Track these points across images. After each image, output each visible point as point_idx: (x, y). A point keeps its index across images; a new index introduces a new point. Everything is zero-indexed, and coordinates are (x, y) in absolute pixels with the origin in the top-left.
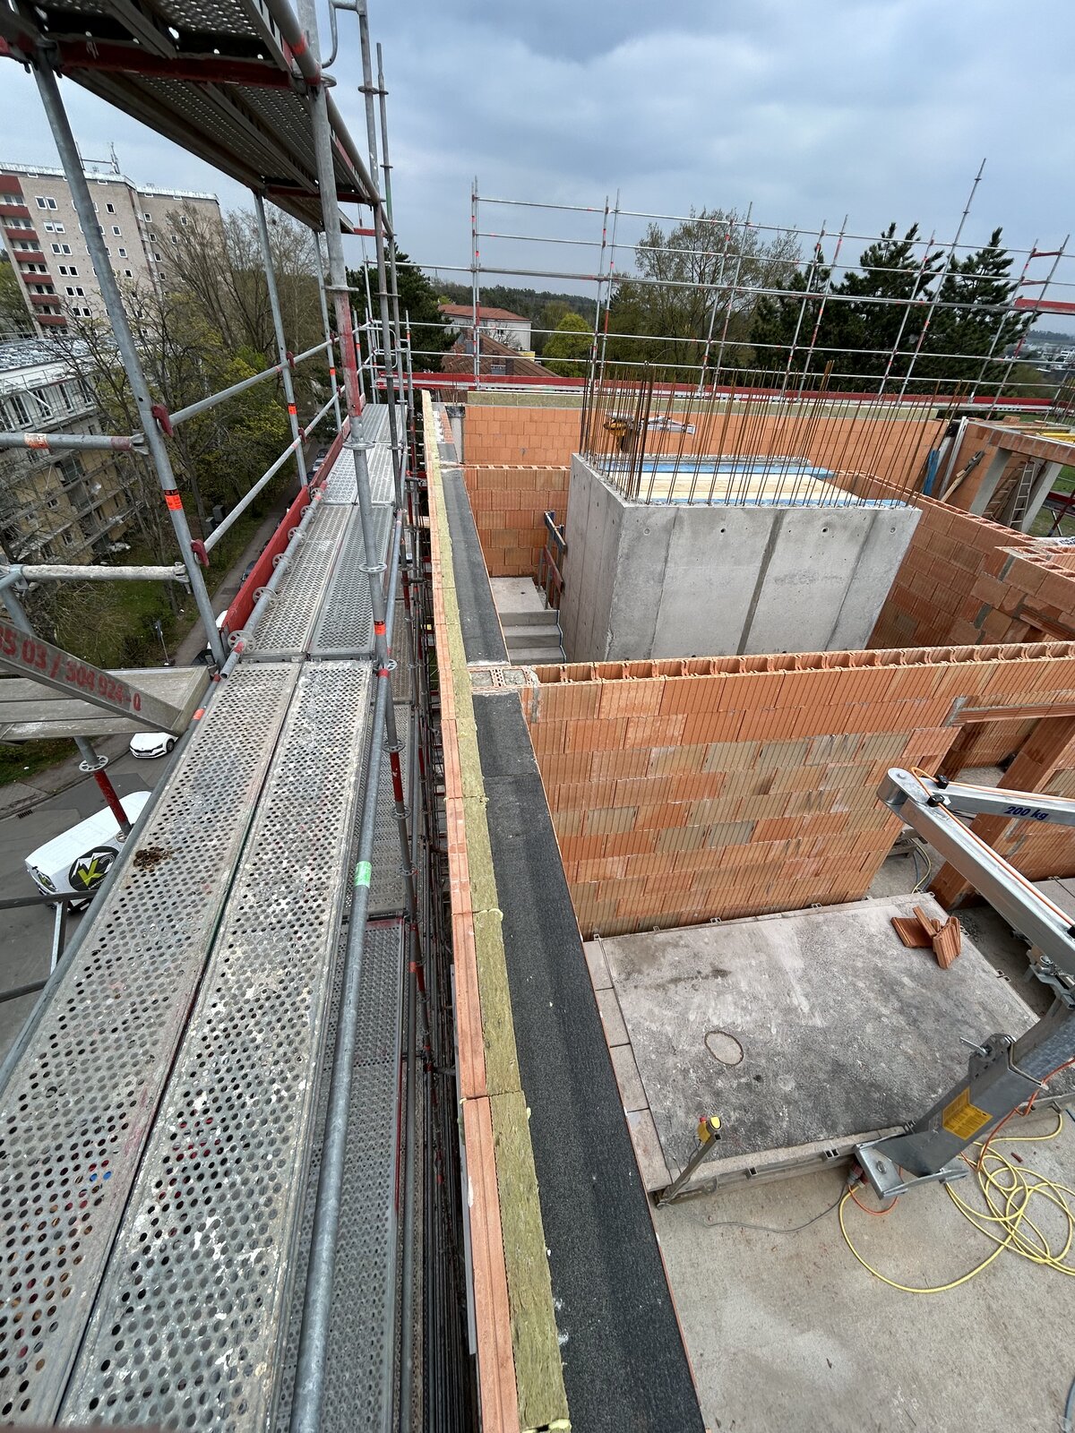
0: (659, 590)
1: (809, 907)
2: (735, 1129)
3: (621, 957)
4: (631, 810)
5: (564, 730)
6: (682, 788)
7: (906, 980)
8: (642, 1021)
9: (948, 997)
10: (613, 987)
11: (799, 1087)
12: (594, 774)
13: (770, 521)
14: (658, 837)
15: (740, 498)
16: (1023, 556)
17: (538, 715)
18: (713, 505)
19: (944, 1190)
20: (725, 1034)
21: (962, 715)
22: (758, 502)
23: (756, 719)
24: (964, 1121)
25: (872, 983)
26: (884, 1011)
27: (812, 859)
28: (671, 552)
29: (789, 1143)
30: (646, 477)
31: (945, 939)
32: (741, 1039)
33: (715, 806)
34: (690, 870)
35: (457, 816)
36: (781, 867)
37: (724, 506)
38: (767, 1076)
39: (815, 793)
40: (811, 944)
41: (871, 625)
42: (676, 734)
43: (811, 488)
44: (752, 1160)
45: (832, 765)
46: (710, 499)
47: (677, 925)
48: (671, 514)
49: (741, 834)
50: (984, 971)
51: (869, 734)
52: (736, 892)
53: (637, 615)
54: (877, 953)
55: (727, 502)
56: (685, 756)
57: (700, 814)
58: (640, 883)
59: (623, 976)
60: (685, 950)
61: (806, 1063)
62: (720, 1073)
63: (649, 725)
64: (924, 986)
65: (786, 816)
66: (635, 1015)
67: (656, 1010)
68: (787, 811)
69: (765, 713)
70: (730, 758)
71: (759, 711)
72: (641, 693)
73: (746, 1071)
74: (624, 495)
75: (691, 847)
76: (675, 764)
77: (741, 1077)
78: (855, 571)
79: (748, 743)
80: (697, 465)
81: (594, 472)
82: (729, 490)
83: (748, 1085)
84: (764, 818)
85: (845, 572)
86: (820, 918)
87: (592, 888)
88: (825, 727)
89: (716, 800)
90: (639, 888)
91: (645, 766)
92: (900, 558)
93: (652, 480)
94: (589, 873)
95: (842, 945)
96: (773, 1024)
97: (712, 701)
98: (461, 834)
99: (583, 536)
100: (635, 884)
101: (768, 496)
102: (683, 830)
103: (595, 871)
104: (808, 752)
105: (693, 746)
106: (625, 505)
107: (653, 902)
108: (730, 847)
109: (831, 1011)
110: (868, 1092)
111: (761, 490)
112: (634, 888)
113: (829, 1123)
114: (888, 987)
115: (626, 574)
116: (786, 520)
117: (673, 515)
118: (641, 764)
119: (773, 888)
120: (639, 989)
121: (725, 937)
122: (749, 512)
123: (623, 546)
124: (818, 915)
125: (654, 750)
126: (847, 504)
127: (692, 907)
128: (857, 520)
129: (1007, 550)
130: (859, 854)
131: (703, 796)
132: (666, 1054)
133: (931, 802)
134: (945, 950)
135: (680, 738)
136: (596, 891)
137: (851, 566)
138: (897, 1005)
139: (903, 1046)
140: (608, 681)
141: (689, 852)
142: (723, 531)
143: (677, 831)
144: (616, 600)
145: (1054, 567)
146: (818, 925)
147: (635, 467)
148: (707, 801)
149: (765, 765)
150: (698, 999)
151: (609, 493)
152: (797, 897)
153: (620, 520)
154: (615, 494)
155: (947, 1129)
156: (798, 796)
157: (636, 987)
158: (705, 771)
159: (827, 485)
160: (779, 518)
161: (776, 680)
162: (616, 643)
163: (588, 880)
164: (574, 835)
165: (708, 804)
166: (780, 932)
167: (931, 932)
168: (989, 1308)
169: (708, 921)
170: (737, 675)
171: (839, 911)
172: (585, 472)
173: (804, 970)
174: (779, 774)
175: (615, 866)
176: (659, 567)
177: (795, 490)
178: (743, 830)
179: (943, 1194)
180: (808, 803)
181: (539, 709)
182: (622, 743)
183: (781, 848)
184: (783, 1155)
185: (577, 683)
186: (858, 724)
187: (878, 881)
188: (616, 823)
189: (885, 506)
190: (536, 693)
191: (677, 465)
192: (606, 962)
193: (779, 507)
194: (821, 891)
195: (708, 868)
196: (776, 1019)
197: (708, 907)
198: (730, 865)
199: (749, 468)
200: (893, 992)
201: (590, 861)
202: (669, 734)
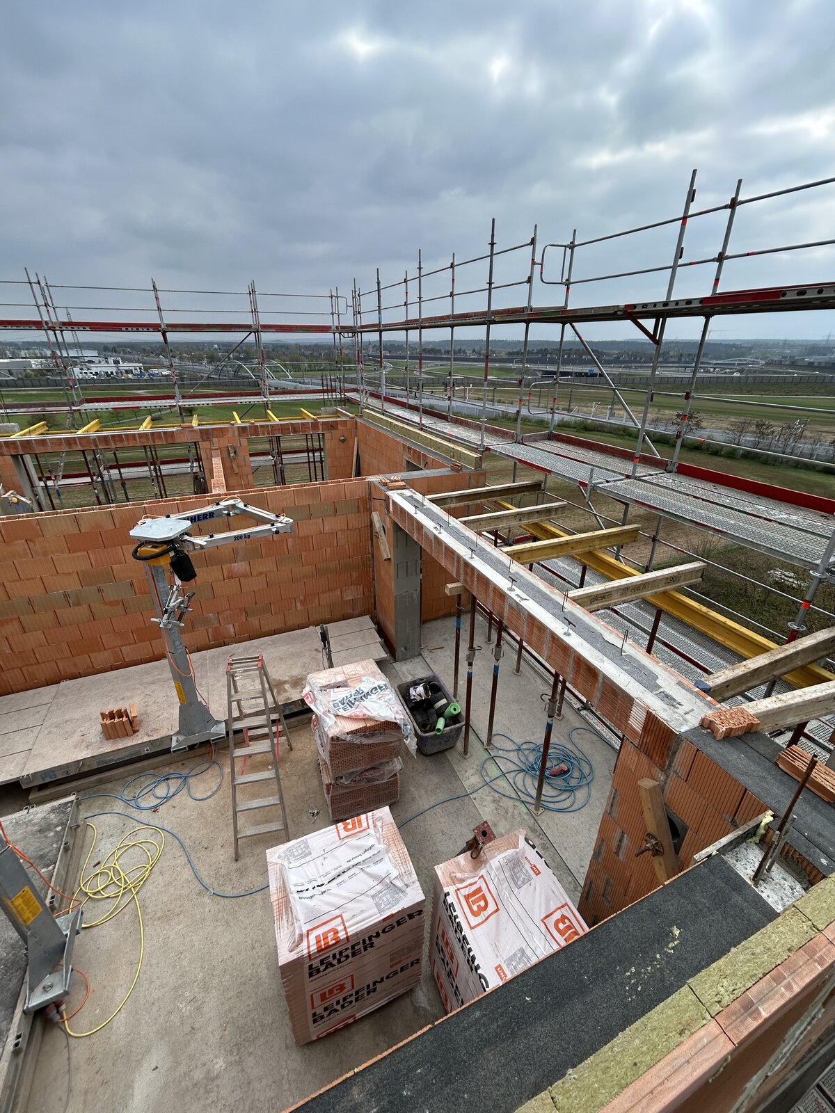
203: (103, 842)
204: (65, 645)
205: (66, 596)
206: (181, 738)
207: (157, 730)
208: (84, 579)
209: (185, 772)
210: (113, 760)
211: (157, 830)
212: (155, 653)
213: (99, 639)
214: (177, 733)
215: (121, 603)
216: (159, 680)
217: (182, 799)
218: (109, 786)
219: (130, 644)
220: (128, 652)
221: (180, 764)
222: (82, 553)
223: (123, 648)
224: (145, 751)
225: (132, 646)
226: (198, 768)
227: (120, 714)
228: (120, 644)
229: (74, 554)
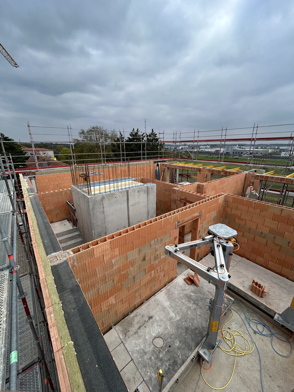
0: (104, 215)
1: (166, 285)
2: (169, 369)
3: (122, 329)
4: (112, 281)
5: (85, 265)
6: (124, 268)
7: (192, 294)
8: (134, 349)
9: (201, 293)
10: (122, 342)
11: (180, 342)
12: (98, 275)
13: (126, 193)
14: (122, 285)
15: (117, 189)
16: (177, 189)
17: (75, 264)
18: (111, 192)
19: (220, 349)
20: (157, 337)
21: (178, 226)
22: (122, 189)
23: (136, 242)
24: (214, 327)
25: (186, 299)
26: (191, 305)
27: (162, 272)
28: (104, 205)
29: (183, 363)
30: (92, 188)
31: (195, 279)
32: (162, 336)
33: (134, 269)
34: (133, 290)
35: (50, 313)
36: (155, 278)
37: (114, 192)
38: (172, 344)
39: (156, 255)
40: (170, 296)
41: (155, 210)
42: (117, 254)
43: (132, 183)
44: (176, 376)
45: (157, 247)
46: (110, 191)
47: (135, 309)
48: (101, 196)
49: (143, 274)
50: (205, 283)
51: (162, 237)
52: (147, 290)
53: (100, 223)
54: (184, 290)
55: (114, 190)
56: (122, 259)
57: (131, 273)
58: (121, 301)
59: (124, 336)
60: (140, 316)
61: (179, 333)
62: (160, 352)
63: (109, 254)
64: (196, 293)
65: (152, 264)
66: (131, 348)
67: (137, 342)
68: (152, 262)
69: (138, 240)
70: (133, 255)
71: (136, 240)
72: (104, 247)
73: (166, 346)
74: (88, 194)
75: (131, 283)
76: (120, 262)
77: (165, 349)
78: (147, 199)
79: (136, 249)
80: (105, 183)
81: (78, 190)
82: (114, 188)
83: (168, 350)
84: (147, 267)
85: (146, 200)
86: (169, 287)
87: (107, 311)
88: (152, 238)
89: (134, 267)
90: (121, 303)
91: (112, 266)
92: (156, 194)
93: (94, 189)
94: (105, 306)
95: (176, 292)
96: (168, 326)
97: (124, 242)
98: (53, 320)
99: (79, 206)
100: (119, 302)
101: (123, 187)
102: (128, 280)
103: (106, 305)
104: (151, 246)
105: (123, 255)
106: (89, 197)
107: (126, 305)
108: (142, 278)
109: (180, 313)
110: (195, 332)
111: (121, 186)
112: (120, 304)
113: (190, 348)
114: (189, 298)
115: (93, 214)
116: (129, 192)
117: (102, 197)
118: (110, 266)
119: (156, 284)
120: (130, 338)
121: (149, 305)
122: (120, 192)
123: (91, 207)
124: (168, 287)
125: (113, 261)
126: (141, 186)
127: (138, 301)
128: (144, 189)
129: (174, 188)
130: (171, 266)
131: (130, 268)
132: (143, 356)
133: (176, 252)
134: (197, 282)
135: (119, 254)
136: (109, 311)
137: (147, 198)
138: (192, 302)
139: (198, 313)
140: (94, 246)
141: (131, 285)
142: (115, 198)
143: (126, 281)
144: (92, 221)
145: (183, 190)
146: (169, 290)
147: (89, 186)
148: (131, 269)
149: (142, 253)
150: (147, 330)
151: (83, 195)
152: (162, 284)
153: (88, 201)
154: (85, 194)
155: (212, 331)
156: (152, 258)
157: (129, 337)
158: (128, 261)
159: (135, 182)
160: (127, 192)
161: (137, 231)
162: (96, 233)
163: (105, 309)
164: (97, 296)
165: (132, 269)
166: (161, 296)
167: (192, 278)
168: (240, 377)
169: (143, 303)
170: (128, 233)
171: (173, 283)
172: (76, 190)
173: (170, 305)
174: (146, 254)
175: (112, 300)
176: (102, 210)
177: (129, 185)
178: (143, 272)
179: (220, 350)
180: (155, 259)
181: (75, 262)
182: (103, 262)
183: (154, 273)
184: (183, 368)
185: (85, 250)
186: (159, 235)
187: (178, 271)
188: (108, 286)
189: (149, 185)
190: (73, 258)
191: (100, 184)
192: (118, 334)
193: (127, 190)
194: (167, 280)
195: (138, 287)
196: (168, 323)
197: (142, 299)
198: (143, 284)
199: (117, 181)
200: (191, 299)
201: (104, 302)
202: (116, 255)
203: (234, 323)
204: (251, 248)
205: (262, 233)
206: (280, 319)
207: (271, 304)
208: (271, 231)
209: (273, 331)
210: (249, 299)
211: (253, 342)
212: (282, 273)
213: (263, 253)
214: (279, 314)
215: (280, 247)
216: (279, 285)
217: (267, 340)
218: (243, 305)
219: (273, 262)
220: (271, 264)
221: (272, 325)
222: (276, 222)
223: (270, 262)
224: (262, 307)
225: (274, 263)
226: (280, 336)
227: (260, 286)
228: (269, 260)
229: (273, 221)
